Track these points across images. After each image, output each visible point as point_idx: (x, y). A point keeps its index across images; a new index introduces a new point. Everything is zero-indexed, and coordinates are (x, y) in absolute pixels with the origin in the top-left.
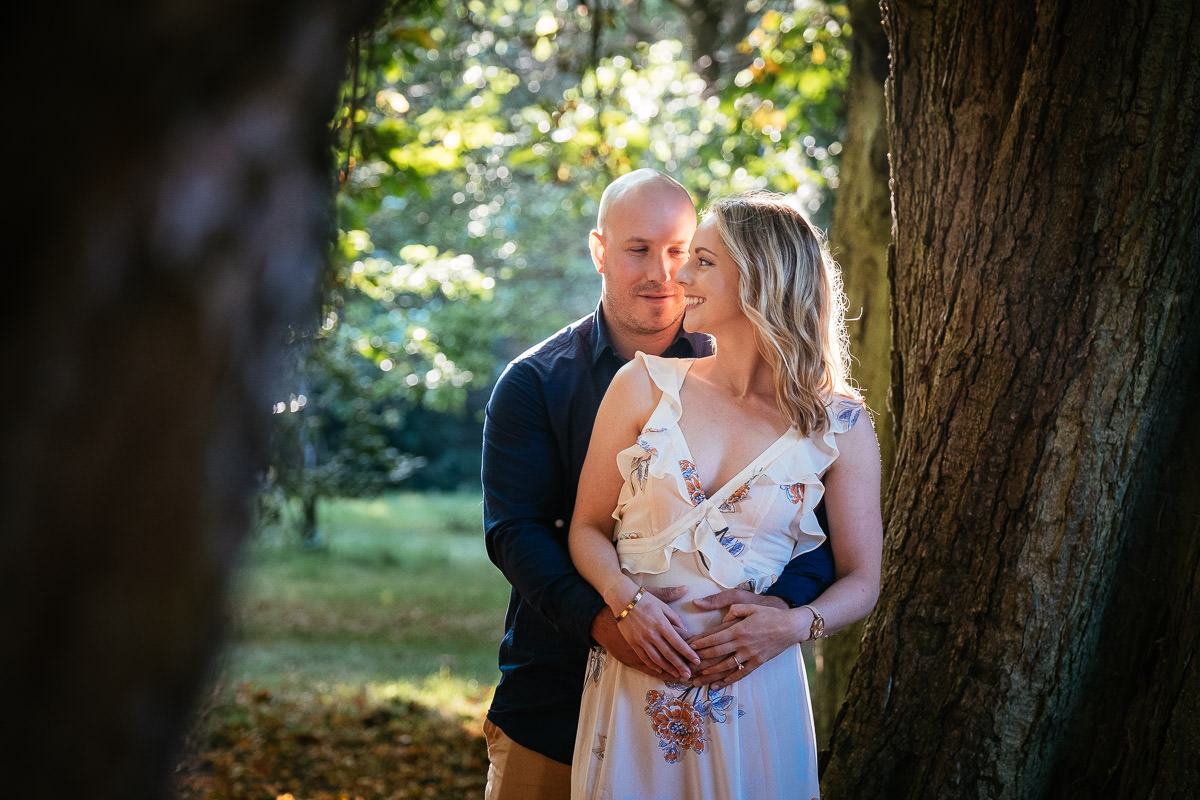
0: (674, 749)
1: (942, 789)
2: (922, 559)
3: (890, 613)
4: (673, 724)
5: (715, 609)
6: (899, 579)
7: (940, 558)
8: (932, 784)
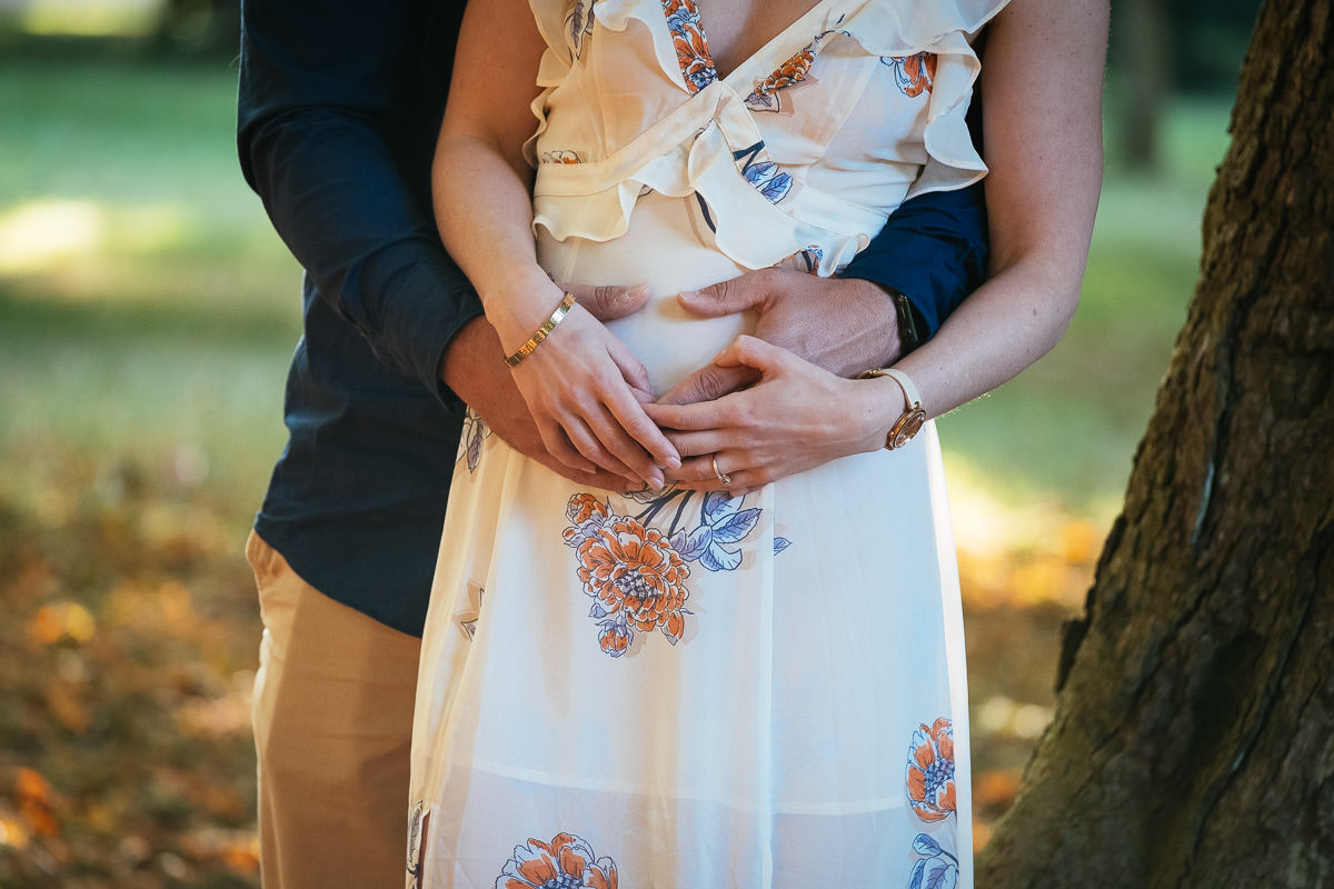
0: (623, 626)
1: (1308, 710)
2: (1286, 209)
3: (1216, 326)
4: (624, 573)
5: (726, 313)
6: (1239, 250)
7: (1325, 208)
8: (1288, 697)
